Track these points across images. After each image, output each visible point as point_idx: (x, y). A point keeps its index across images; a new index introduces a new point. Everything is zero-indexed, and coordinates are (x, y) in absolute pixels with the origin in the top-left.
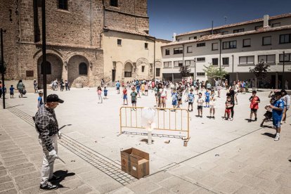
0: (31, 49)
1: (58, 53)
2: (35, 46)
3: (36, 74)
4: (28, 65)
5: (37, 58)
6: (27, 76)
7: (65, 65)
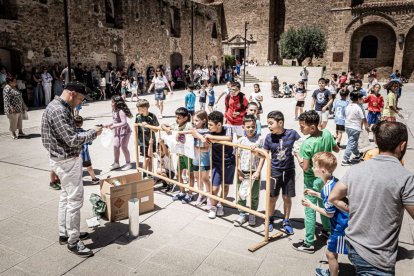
0: (344, 17)
1: (389, 19)
2: (350, 12)
3: (346, 58)
4: (337, 44)
5: (351, 31)
6: (334, 61)
7: (399, 40)
